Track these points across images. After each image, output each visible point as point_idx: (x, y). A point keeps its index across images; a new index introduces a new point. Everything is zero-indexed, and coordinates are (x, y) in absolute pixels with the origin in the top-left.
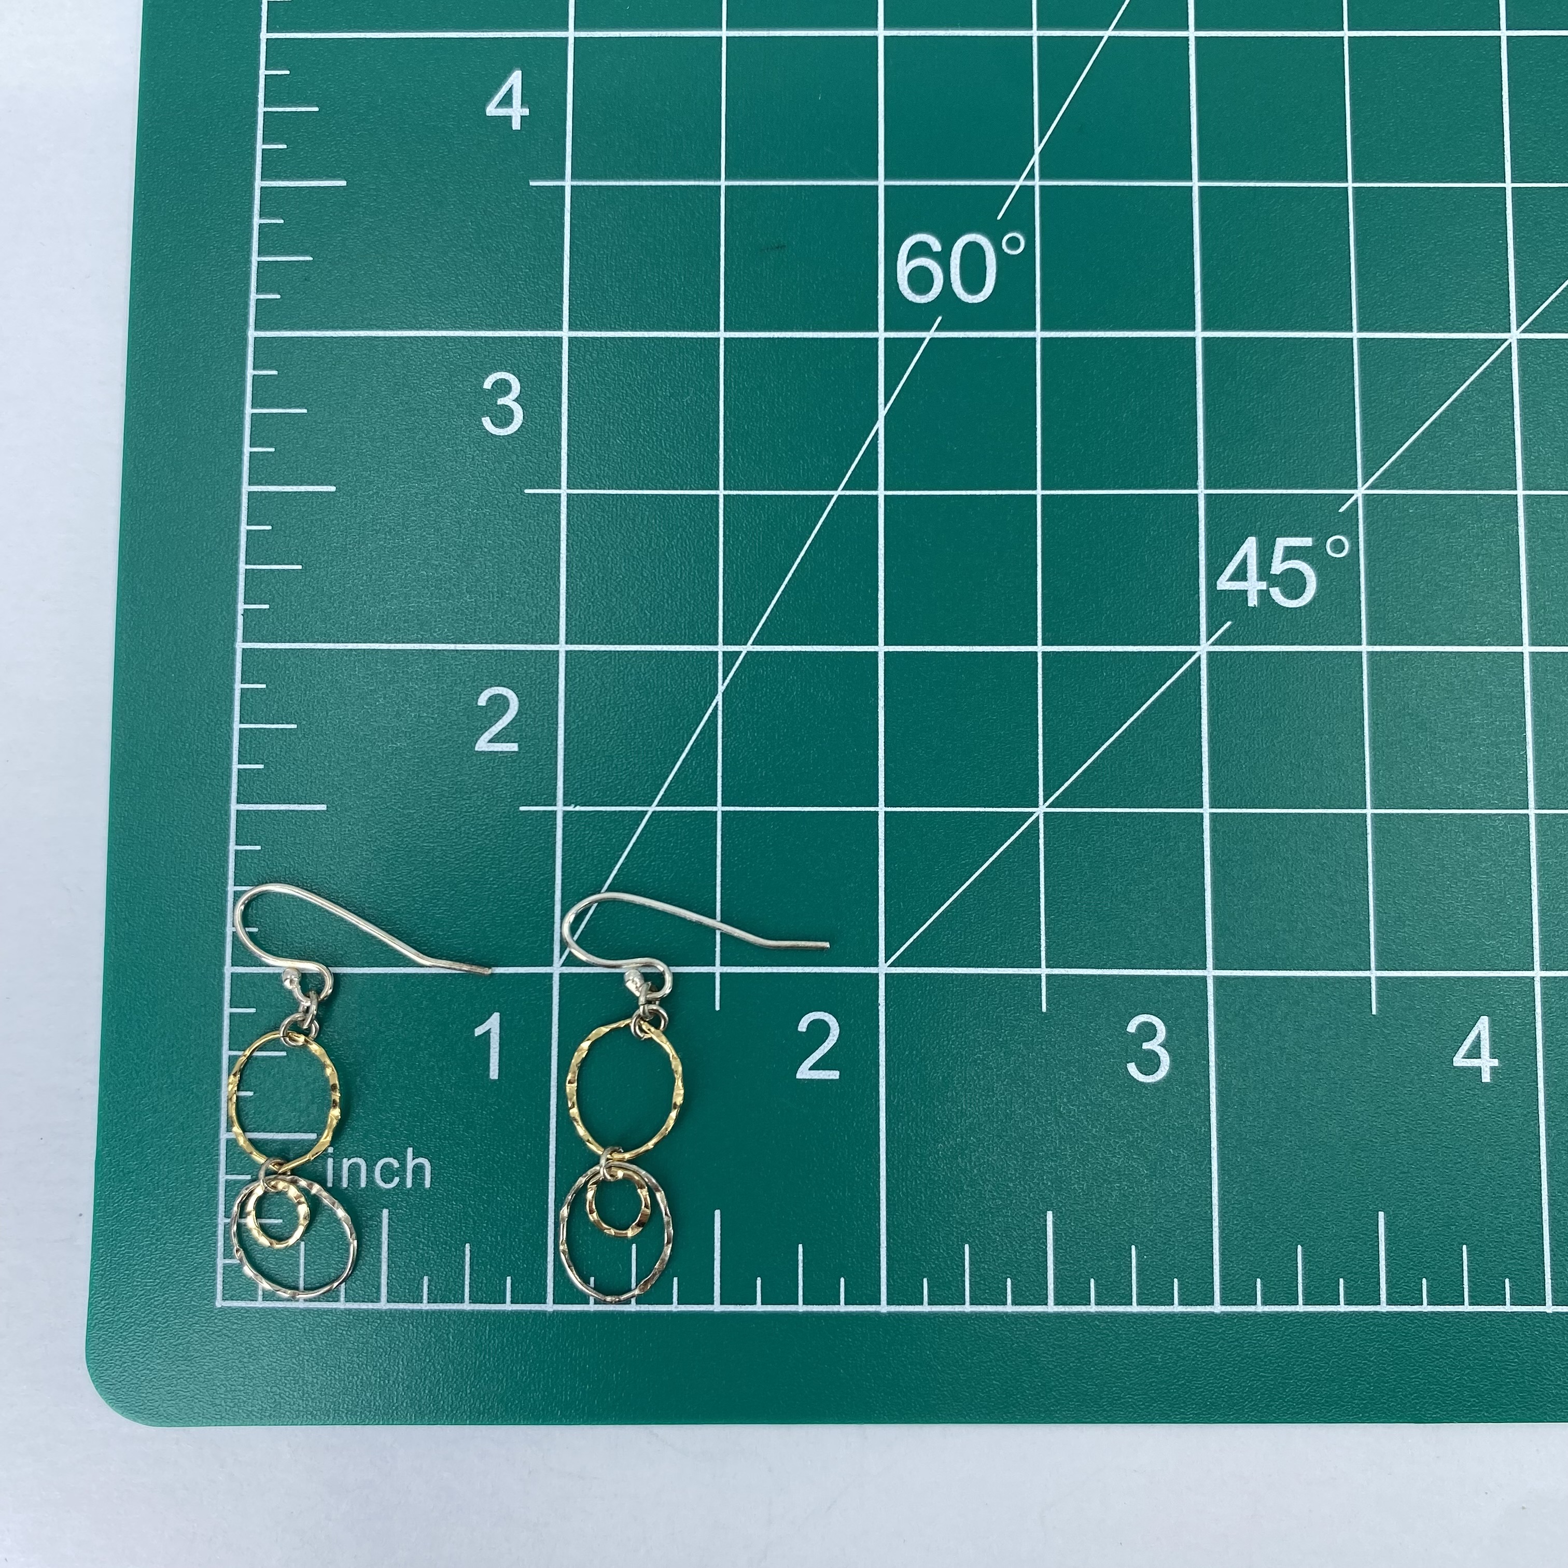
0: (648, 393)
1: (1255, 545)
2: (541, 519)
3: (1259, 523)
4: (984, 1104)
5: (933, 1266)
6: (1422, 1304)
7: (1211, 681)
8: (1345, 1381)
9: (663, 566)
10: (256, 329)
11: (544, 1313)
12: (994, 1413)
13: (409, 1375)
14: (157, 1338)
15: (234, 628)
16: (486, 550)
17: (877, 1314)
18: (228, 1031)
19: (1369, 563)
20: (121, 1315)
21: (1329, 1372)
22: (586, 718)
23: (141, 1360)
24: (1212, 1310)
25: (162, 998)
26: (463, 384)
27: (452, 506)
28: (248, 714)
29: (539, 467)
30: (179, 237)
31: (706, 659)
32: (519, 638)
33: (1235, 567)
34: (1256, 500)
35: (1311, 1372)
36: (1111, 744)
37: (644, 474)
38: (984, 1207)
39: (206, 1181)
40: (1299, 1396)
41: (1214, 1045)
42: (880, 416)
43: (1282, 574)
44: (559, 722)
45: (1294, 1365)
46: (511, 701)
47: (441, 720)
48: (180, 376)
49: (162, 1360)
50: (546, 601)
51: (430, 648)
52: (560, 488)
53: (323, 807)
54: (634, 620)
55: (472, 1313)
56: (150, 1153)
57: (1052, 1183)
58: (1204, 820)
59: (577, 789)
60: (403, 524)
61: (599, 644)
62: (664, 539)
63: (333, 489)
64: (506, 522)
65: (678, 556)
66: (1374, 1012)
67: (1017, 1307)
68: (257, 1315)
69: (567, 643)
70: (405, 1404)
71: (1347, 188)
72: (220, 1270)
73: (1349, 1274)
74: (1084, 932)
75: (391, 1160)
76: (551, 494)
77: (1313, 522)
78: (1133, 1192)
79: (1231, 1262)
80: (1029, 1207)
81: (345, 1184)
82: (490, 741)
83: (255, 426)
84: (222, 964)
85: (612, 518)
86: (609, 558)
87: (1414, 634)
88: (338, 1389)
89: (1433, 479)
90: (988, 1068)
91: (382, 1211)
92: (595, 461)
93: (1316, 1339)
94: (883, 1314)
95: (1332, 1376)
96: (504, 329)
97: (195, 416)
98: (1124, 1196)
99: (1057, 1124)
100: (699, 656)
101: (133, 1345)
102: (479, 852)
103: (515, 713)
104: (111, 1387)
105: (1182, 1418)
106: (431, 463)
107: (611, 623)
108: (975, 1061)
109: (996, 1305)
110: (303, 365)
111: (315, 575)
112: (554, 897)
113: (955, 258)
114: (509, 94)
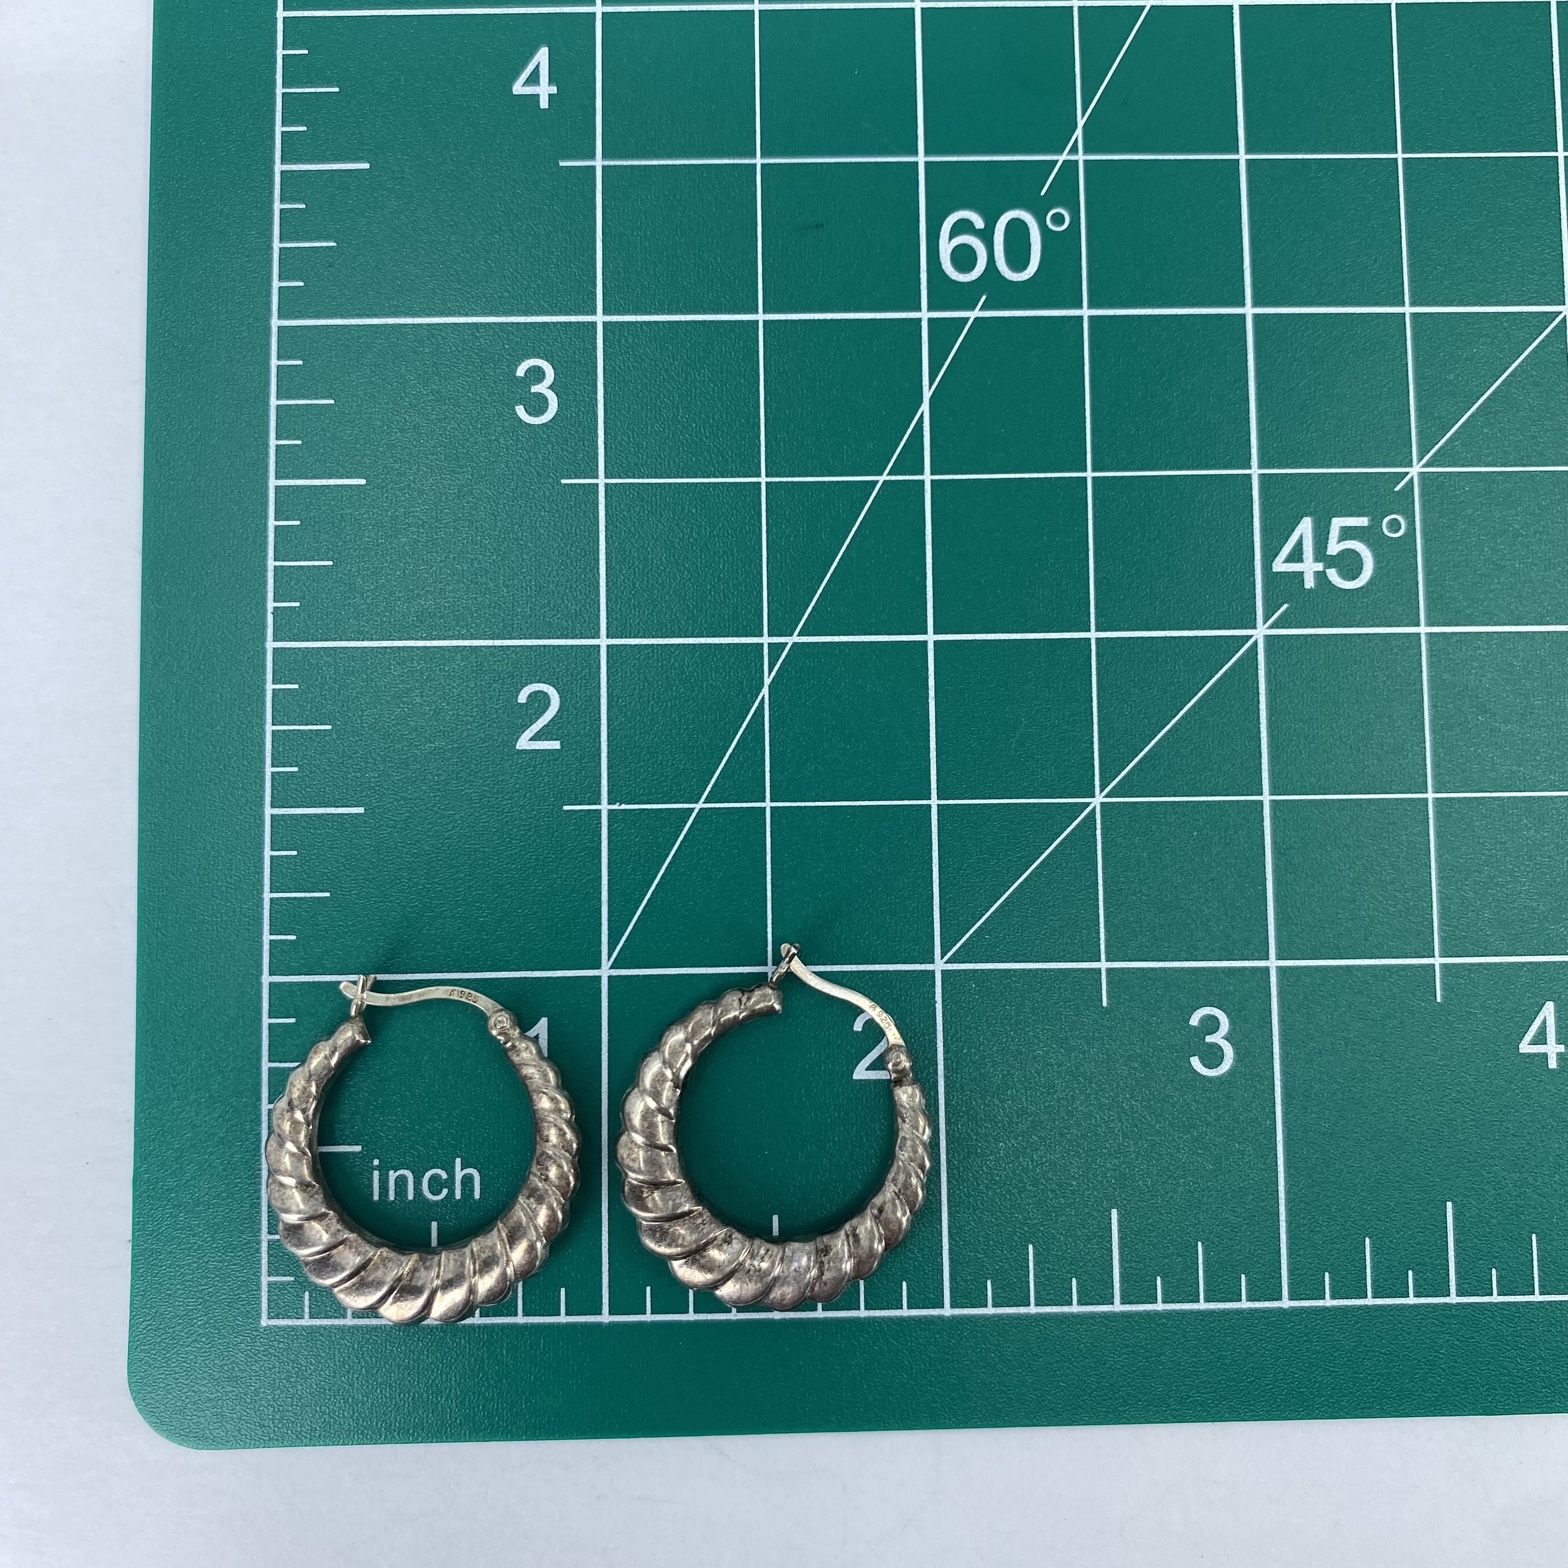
0: (686, 378)
1: (1310, 525)
2: (578, 510)
3: (1313, 503)
4: (1044, 1102)
5: (997, 1267)
6: (1492, 1295)
7: (1269, 665)
8: (1416, 1374)
9: (705, 556)
10: (279, 318)
11: (599, 1325)
12: (1061, 1415)
13: (462, 1391)
14: (201, 1358)
15: (264, 627)
16: (522, 543)
17: (941, 1318)
18: (268, 1042)
19: (1426, 543)
20: (163, 1337)
21: (1399, 1365)
22: (629, 714)
23: (186, 1382)
24: (1280, 1305)
25: (197, 1009)
26: (495, 372)
27: (486, 498)
28: (280, 716)
29: (575, 457)
30: (197, 223)
31: (751, 651)
32: (559, 633)
33: (1290, 548)
34: (1311, 479)
35: (1382, 1366)
36: (1169, 731)
37: (683, 462)
38: (1047, 1206)
39: (249, 1196)
40: (1370, 1391)
41: (1277, 1037)
42: (924, 399)
43: (1338, 555)
44: (602, 718)
45: (1364, 1358)
46: (552, 698)
47: (481, 718)
48: (202, 368)
49: (207, 1381)
50: (585, 594)
51: (467, 645)
52: (597, 478)
53: (361, 810)
54: (676, 612)
55: (525, 1327)
56: (189, 1169)
57: (1116, 1181)
58: (1264, 807)
59: (621, 787)
60: (437, 516)
61: (641, 637)
62: (706, 529)
63: (363, 482)
64: (542, 514)
65: (720, 546)
66: (1439, 1000)
67: (1083, 1307)
68: (305, 1334)
69: (608, 637)
70: (458, 1421)
71: (1396, 159)
72: (264, 1288)
73: (1418, 1265)
74: (1145, 924)
75: (439, 1171)
76: (589, 484)
77: (1368, 502)
78: (1198, 1187)
79: (1299, 1256)
80: (1093, 1205)
81: (392, 1197)
82: (530, 740)
83: (280, 418)
84: (260, 973)
85: (652, 507)
86: (649, 549)
87: (1472, 614)
88: (390, 1406)
89: (1488, 456)
90: (1048, 1065)
91: (430, 1224)
92: (632, 449)
93: (1386, 1332)
94: (948, 1317)
95: (1402, 1369)
96: (537, 314)
97: (218, 408)
98: (1190, 1191)
99: (1120, 1120)
100: (744, 648)
101: (176, 1367)
102: (522, 853)
103: (556, 710)
104: (155, 1410)
105: (1254, 1416)
106: (464, 453)
107: (652, 616)
108: (1035, 1058)
109: (1062, 1305)
110: (329, 354)
111: (346, 572)
112: (600, 898)
113: (999, 235)
114: (536, 71)
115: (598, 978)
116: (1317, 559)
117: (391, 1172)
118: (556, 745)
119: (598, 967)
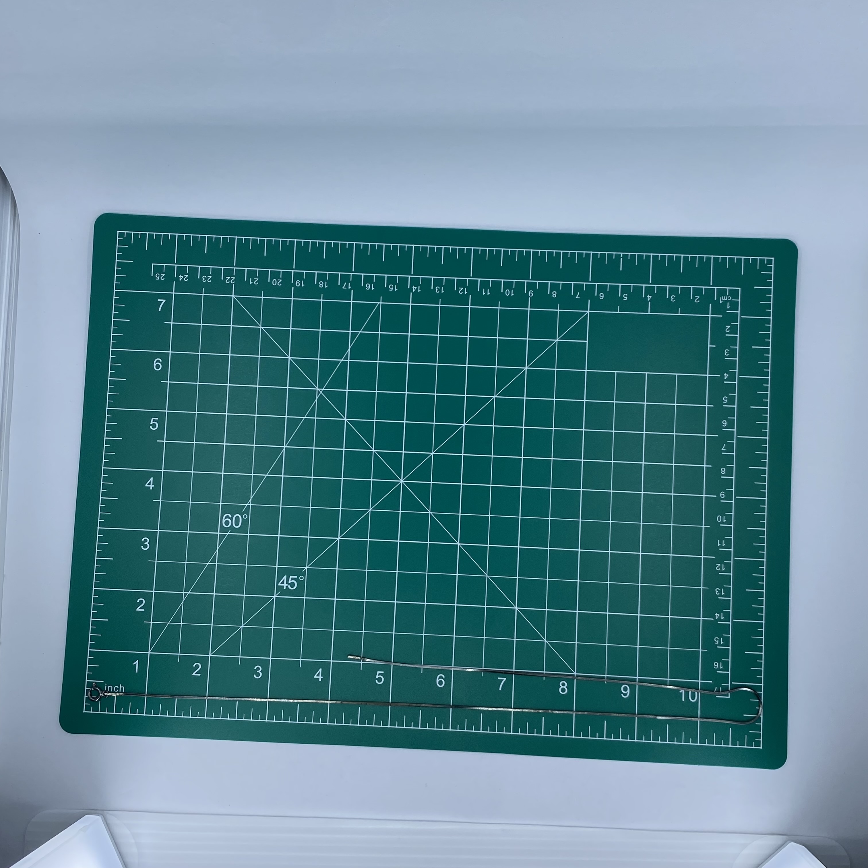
1: (286, 577)
2: (151, 566)
3: (287, 573)
5: (215, 710)
6: (304, 722)
7: (276, 603)
10: (99, 527)
11: (143, 716)
15: (93, 585)
17: (204, 719)
18: (88, 661)
19: (307, 581)
24: (265, 721)
26: (138, 539)
28: (95, 602)
29: (152, 556)
32: (146, 589)
33: (282, 581)
34: (287, 568)
36: (256, 614)
41: (270, 672)
42: (217, 549)
43: (290, 583)
44: (152, 606)
46: (144, 601)
50: (151, 582)
51: (129, 590)
52: (155, 560)
53: (107, 620)
55: (130, 715)
58: (272, 629)
59: (155, 619)
61: (161, 591)
63: (112, 559)
66: (300, 667)
67: (230, 719)
69: (154, 591)
76: (154, 562)
77: (297, 573)
82: (139, 609)
83: (98, 546)
84: (88, 649)
85: (164, 567)
87: (314, 595)
89: (321, 566)
93: (285, 727)
100: (180, 594)
103: (144, 604)
104: (63, 726)
107: (163, 587)
109: (226, 718)
111: (108, 576)
112: (149, 638)
113: (234, 519)
114: (150, 482)
115: (148, 654)
116: (286, 584)
117: (109, 686)
118: (143, 610)
119: (148, 652)
